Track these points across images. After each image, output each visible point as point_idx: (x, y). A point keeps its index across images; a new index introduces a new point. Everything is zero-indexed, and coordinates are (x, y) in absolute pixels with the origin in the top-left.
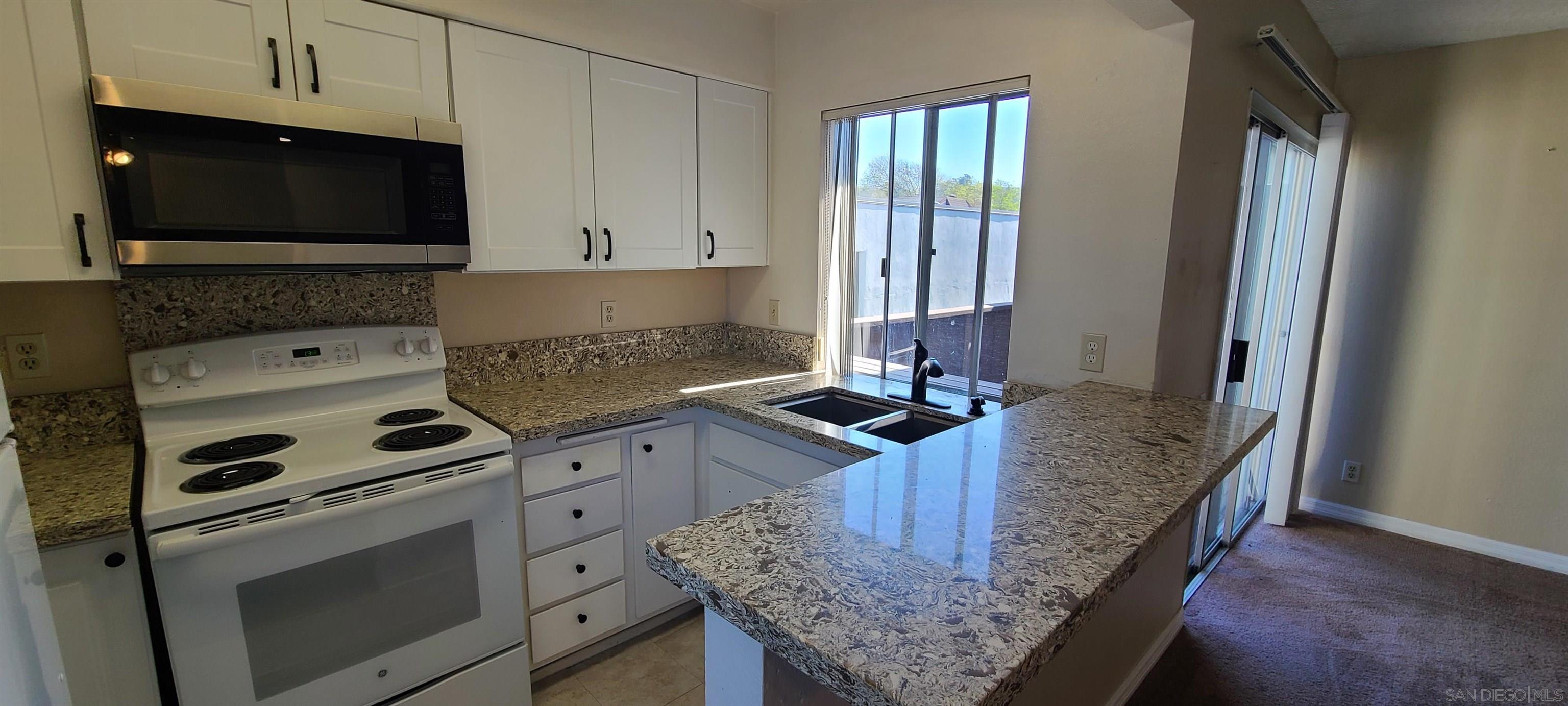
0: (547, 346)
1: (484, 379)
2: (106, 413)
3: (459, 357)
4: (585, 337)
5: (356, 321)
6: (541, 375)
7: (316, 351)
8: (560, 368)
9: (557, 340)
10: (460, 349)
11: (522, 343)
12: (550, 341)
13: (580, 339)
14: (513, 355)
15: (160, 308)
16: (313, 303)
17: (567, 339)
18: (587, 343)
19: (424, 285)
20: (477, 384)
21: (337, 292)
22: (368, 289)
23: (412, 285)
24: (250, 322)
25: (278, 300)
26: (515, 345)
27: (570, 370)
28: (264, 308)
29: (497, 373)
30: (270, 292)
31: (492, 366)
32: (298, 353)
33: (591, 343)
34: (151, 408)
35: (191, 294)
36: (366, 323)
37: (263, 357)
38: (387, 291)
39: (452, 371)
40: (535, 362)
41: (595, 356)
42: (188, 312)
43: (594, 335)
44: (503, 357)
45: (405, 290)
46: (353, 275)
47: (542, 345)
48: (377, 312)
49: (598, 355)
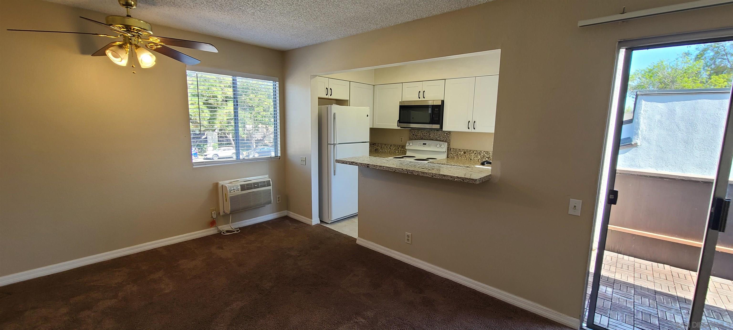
0: (473, 152)
1: (458, 157)
2: (406, 149)
3: (453, 151)
4: (484, 152)
5: (437, 140)
6: (471, 159)
7: (425, 144)
8: (476, 159)
9: (476, 151)
10: (453, 149)
11: (467, 150)
12: (474, 151)
13: (482, 152)
14: (465, 153)
15: (413, 135)
16: (431, 136)
17: (479, 151)
18: (485, 153)
19: (449, 134)
20: (456, 158)
21: (435, 134)
22: (439, 134)
23: (447, 133)
24: (422, 138)
25: (426, 135)
26: (466, 150)
27: (479, 160)
28: (425, 136)
29: (461, 156)
30: (426, 133)
31: (460, 154)
32: (424, 144)
33: (486, 153)
34: (409, 150)
35: (417, 133)
36: (438, 140)
37: (419, 144)
38: (442, 134)
39: (451, 154)
40: (470, 156)
41: (486, 158)
42: (416, 135)
43: (487, 152)
44: (462, 153)
45: (445, 135)
46: (437, 131)
47: (472, 151)
48: (440, 139)
49: (488, 157)
